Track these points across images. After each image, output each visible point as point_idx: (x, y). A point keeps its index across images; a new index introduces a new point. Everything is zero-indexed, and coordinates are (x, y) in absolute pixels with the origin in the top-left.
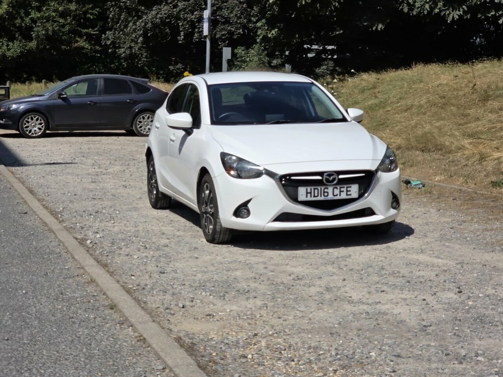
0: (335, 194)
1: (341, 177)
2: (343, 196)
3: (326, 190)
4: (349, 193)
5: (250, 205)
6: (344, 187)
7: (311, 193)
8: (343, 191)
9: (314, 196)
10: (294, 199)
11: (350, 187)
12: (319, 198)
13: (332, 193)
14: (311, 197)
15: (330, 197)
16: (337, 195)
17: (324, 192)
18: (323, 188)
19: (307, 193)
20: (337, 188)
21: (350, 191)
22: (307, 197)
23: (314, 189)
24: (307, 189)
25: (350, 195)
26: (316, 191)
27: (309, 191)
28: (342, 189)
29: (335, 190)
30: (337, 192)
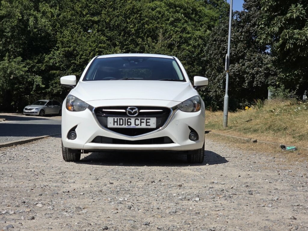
0: (136, 124)
1: (141, 111)
2: (144, 126)
3: (129, 121)
4: (148, 124)
5: (76, 130)
6: (144, 119)
7: (117, 122)
8: (143, 122)
9: (120, 125)
10: (104, 125)
11: (150, 119)
12: (124, 126)
13: (134, 123)
14: (117, 125)
15: (133, 126)
16: (138, 125)
17: (128, 122)
18: (127, 119)
19: (114, 122)
20: (138, 120)
21: (149, 122)
22: (114, 125)
23: (120, 119)
24: (114, 119)
25: (150, 125)
26: (121, 121)
27: (116, 120)
28: (142, 121)
29: (137, 121)
30: (138, 122)
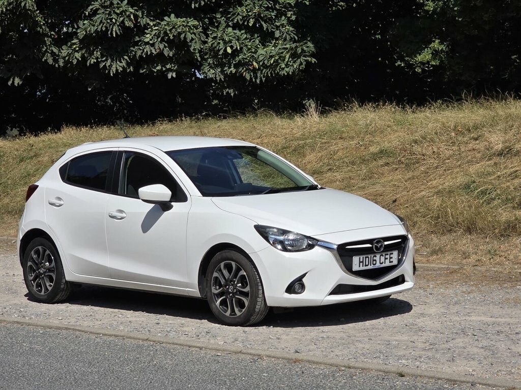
0: (381, 262)
1: (386, 243)
2: (387, 264)
3: (375, 258)
4: (391, 260)
5: (304, 280)
6: (388, 254)
7: (363, 262)
8: (387, 258)
9: (366, 266)
10: (348, 268)
11: (392, 254)
12: (369, 267)
14: (363, 266)
15: (378, 265)
17: (373, 260)
18: (372, 256)
19: (360, 262)
20: (383, 256)
21: (392, 258)
22: (359, 266)
23: (366, 258)
24: (360, 258)
25: (392, 262)
26: (367, 259)
27: (361, 260)
28: (387, 257)
29: (381, 257)
30: (383, 259)
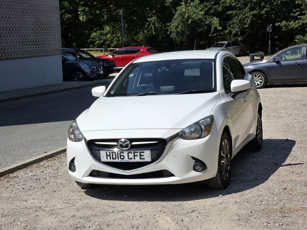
0: (130, 157)
1: (134, 143)
2: (137, 159)
3: (122, 154)
4: (142, 157)
6: (137, 152)
7: (110, 156)
8: (137, 156)
9: (113, 159)
10: (97, 158)
11: (143, 152)
12: (117, 160)
13: (128, 157)
14: (110, 159)
15: (126, 160)
16: (132, 159)
17: (121, 156)
18: (119, 152)
19: (107, 156)
20: (131, 153)
21: (143, 156)
22: (107, 159)
23: (112, 153)
24: (106, 152)
25: (144, 159)
26: (114, 154)
27: (108, 154)
28: (136, 154)
30: (131, 156)
